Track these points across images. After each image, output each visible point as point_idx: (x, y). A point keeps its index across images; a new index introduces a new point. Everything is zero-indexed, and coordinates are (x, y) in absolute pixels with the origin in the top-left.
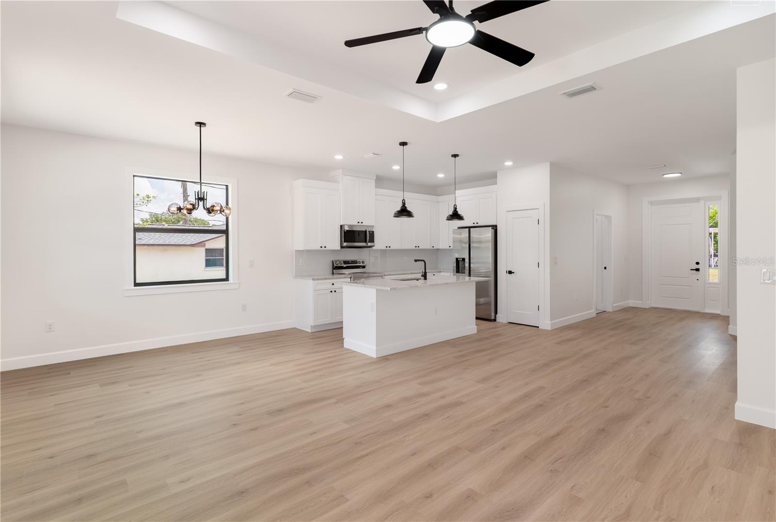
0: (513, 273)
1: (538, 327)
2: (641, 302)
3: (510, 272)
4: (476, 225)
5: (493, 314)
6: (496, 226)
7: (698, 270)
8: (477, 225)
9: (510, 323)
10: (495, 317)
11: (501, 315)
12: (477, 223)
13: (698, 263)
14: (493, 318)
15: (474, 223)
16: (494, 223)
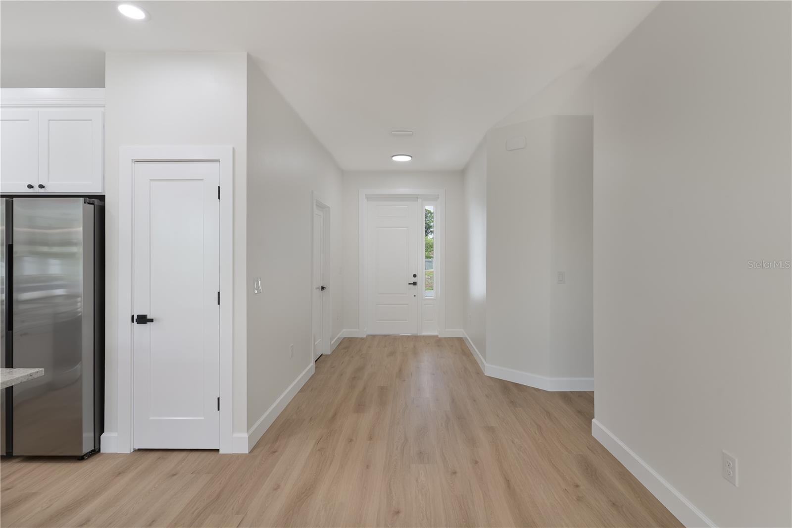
0: (152, 320)
1: (218, 450)
2: (357, 330)
3: (142, 319)
4: (37, 190)
5: (88, 436)
6: (102, 198)
7: (415, 284)
8: (41, 191)
9: (140, 450)
10: (97, 441)
11: (114, 434)
12: (41, 186)
13: (415, 276)
14: (87, 447)
15: (30, 187)
16: (96, 190)
